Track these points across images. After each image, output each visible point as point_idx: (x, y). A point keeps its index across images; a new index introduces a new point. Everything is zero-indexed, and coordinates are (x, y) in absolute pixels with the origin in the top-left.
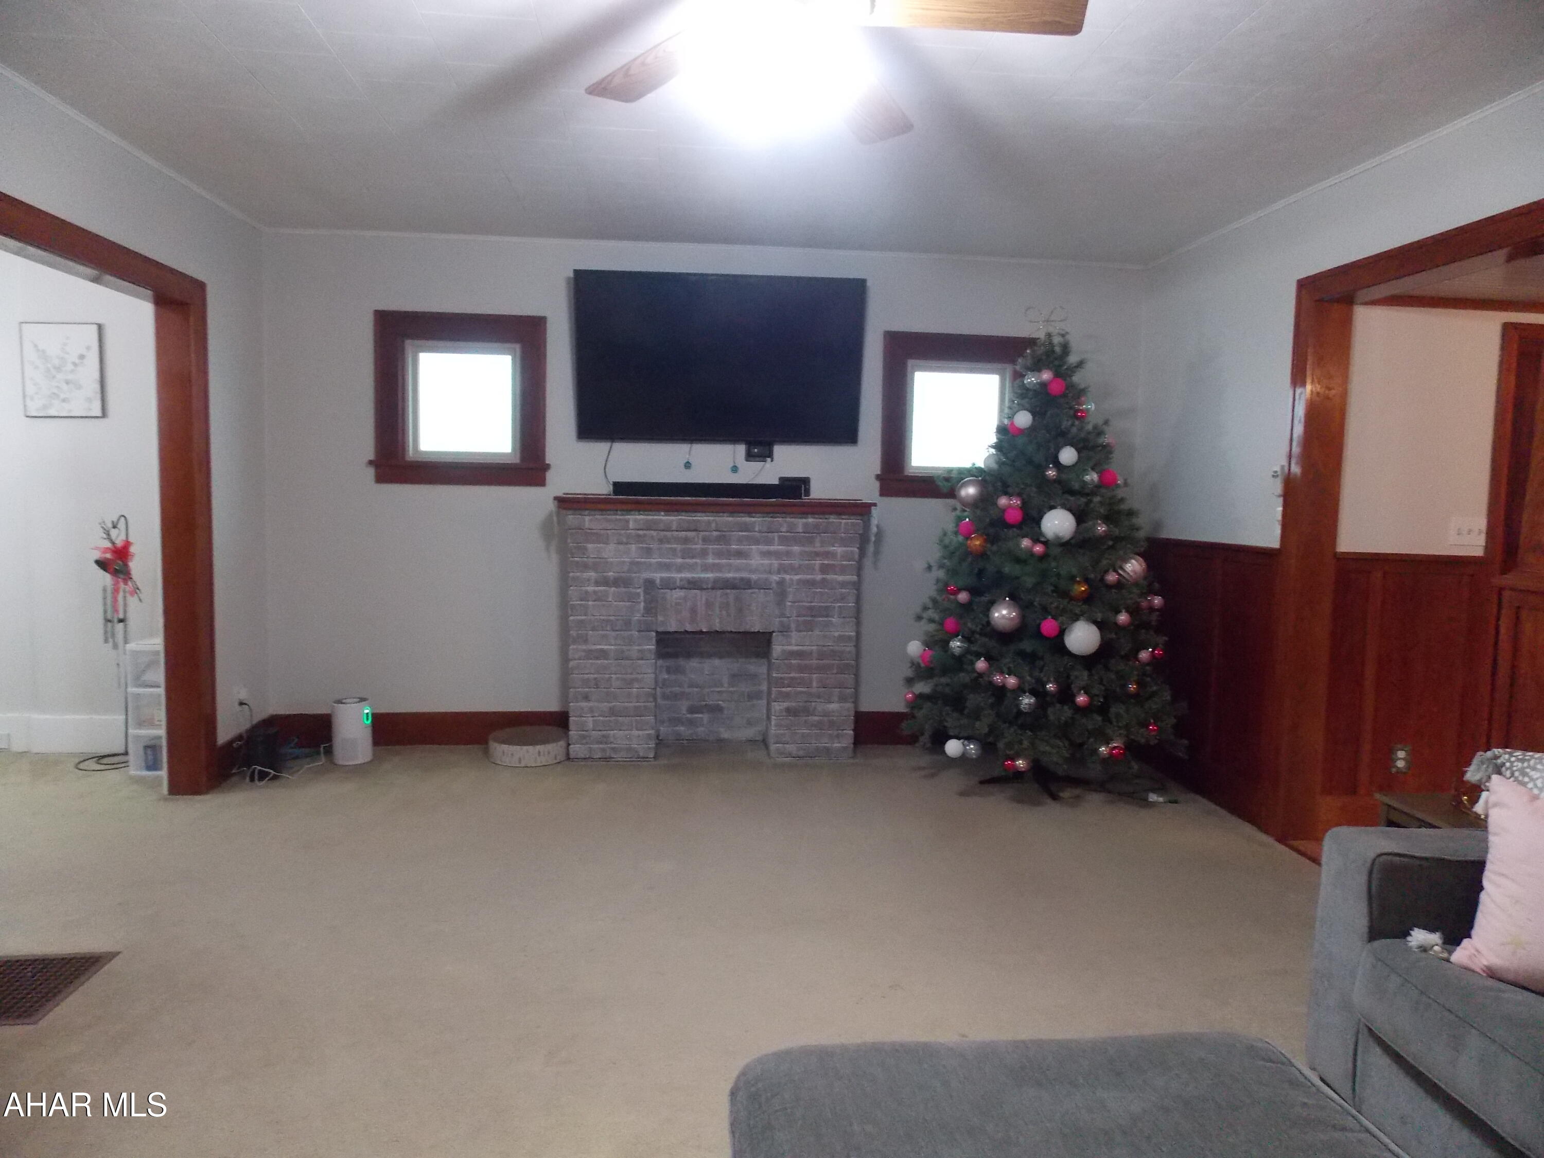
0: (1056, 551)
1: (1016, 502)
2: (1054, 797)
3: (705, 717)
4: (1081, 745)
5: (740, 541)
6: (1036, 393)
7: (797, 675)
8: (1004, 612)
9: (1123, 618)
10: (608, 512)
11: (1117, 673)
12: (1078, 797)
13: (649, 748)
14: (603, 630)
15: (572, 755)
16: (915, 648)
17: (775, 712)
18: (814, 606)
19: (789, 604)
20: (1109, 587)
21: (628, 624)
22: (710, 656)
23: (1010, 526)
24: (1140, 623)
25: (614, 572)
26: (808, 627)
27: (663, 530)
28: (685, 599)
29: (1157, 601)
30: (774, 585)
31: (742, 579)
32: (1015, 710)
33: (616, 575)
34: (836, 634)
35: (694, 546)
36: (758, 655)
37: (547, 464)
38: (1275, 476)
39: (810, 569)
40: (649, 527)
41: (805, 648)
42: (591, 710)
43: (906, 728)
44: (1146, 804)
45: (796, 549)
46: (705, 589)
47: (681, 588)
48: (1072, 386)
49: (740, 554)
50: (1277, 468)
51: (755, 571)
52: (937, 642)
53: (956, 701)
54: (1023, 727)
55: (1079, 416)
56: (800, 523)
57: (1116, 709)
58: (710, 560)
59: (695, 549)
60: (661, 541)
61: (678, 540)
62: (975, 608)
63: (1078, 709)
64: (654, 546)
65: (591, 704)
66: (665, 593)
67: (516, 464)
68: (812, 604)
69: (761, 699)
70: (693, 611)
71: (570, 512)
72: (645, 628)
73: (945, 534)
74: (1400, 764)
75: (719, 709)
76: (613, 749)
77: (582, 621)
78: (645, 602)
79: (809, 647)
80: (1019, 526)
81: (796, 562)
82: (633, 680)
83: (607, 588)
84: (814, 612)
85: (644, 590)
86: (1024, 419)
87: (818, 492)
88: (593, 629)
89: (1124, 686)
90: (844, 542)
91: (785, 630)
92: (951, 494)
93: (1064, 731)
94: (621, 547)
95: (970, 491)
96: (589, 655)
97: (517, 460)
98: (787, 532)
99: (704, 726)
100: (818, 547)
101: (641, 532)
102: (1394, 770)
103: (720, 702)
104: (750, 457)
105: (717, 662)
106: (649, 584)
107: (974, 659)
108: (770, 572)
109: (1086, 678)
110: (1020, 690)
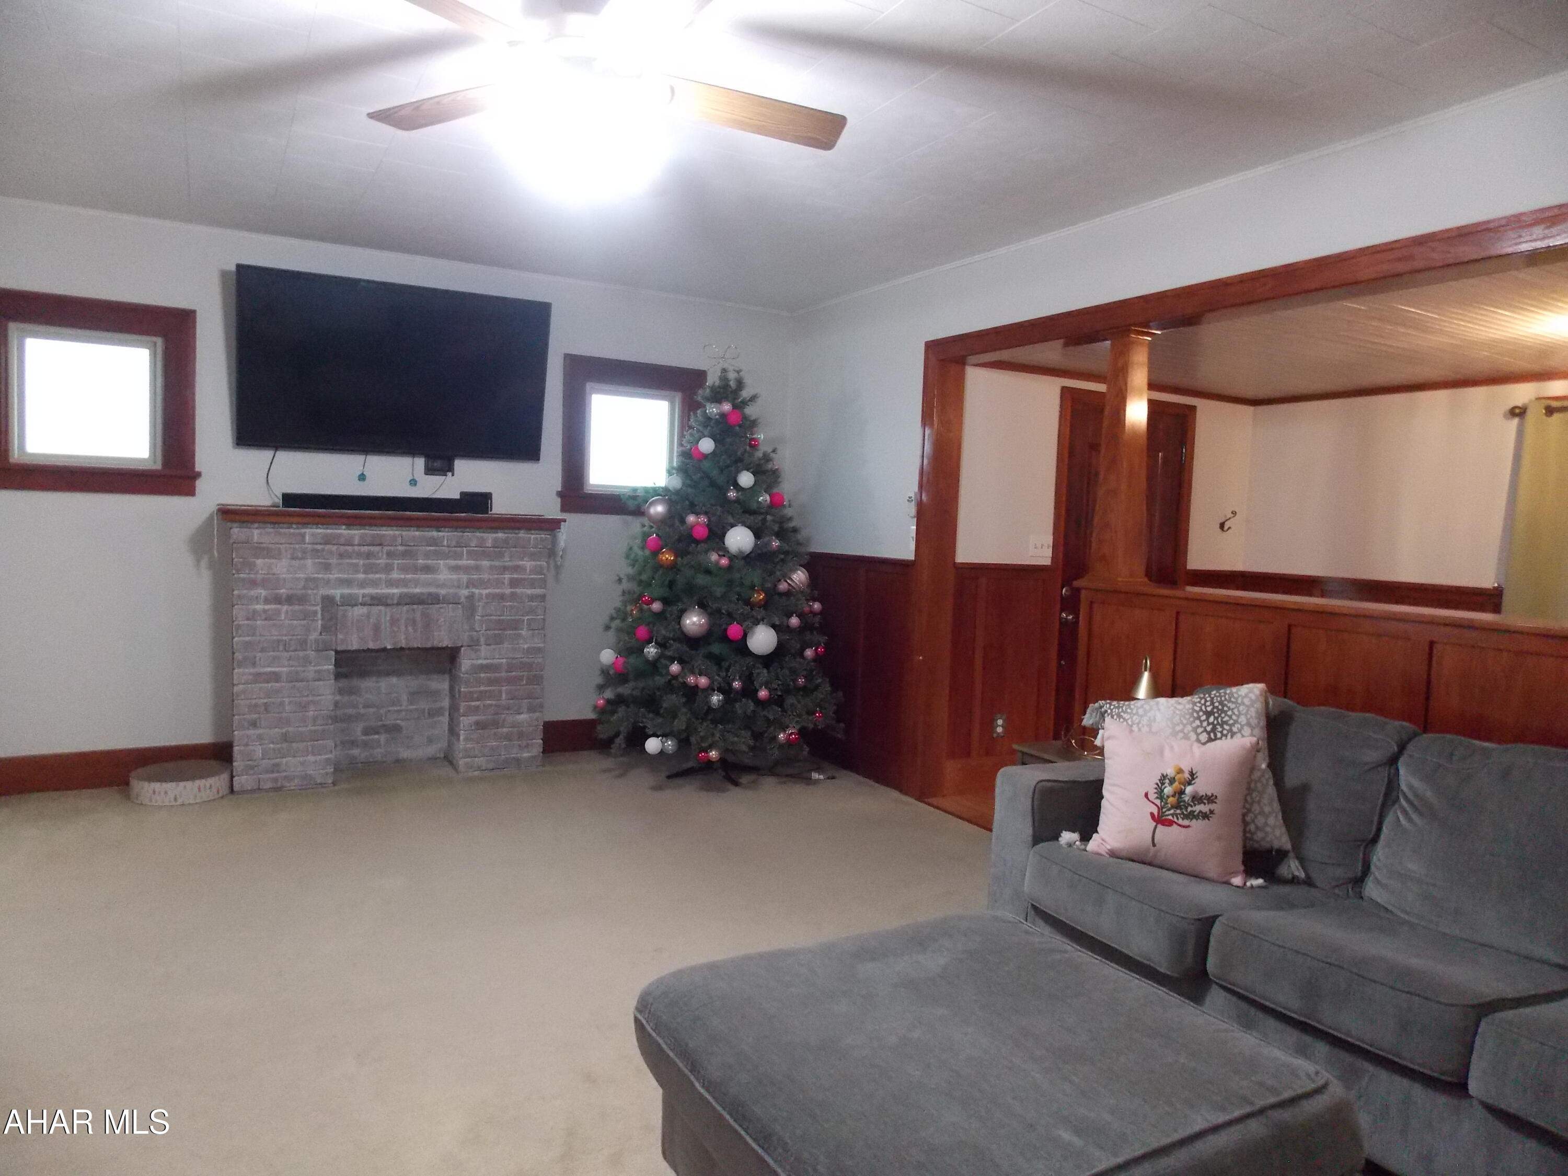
0: (739, 563)
1: (703, 519)
2: (736, 784)
3: (382, 738)
4: (762, 734)
5: (427, 556)
6: (717, 422)
7: (487, 688)
8: (695, 619)
9: (794, 621)
10: (281, 525)
11: (790, 669)
12: (754, 782)
13: (327, 774)
14: (274, 651)
15: (237, 787)
16: (607, 656)
17: (464, 726)
18: (503, 620)
19: (479, 618)
20: (781, 594)
21: (303, 644)
22: (388, 674)
23: (697, 542)
24: (806, 627)
25: (287, 589)
26: (498, 640)
27: (343, 545)
28: (368, 616)
29: (817, 606)
30: (463, 600)
31: (430, 594)
32: (706, 708)
33: (290, 592)
34: (526, 646)
35: (378, 561)
36: (441, 672)
37: (198, 472)
38: (910, 500)
39: (499, 583)
40: (327, 541)
41: (495, 661)
42: (260, 737)
43: (603, 732)
44: (809, 781)
45: (486, 563)
46: (390, 605)
47: (363, 604)
48: (745, 418)
49: (428, 569)
50: (913, 495)
51: (442, 586)
52: (631, 650)
53: (650, 703)
54: (715, 722)
55: (754, 445)
56: (490, 538)
57: (790, 700)
58: (395, 575)
59: (379, 564)
60: (341, 556)
61: (359, 555)
62: (668, 616)
63: (759, 703)
64: (333, 561)
65: (261, 731)
66: (346, 611)
67: (157, 471)
68: (502, 618)
69: (443, 715)
70: (377, 628)
71: (235, 525)
72: (322, 648)
73: (631, 549)
74: (999, 730)
75: (396, 729)
76: (285, 777)
77: (247, 643)
78: (322, 619)
79: (499, 660)
80: (706, 541)
81: (486, 576)
82: (309, 703)
83: (279, 606)
84: (502, 625)
85: (322, 607)
86: (707, 445)
87: (499, 507)
88: (263, 650)
89: (795, 681)
90: (533, 557)
91: (474, 644)
92: (639, 512)
93: (748, 722)
94: (296, 563)
95: (659, 509)
96: (258, 678)
97: (158, 466)
98: (476, 547)
99: (382, 747)
100: (507, 561)
101: (319, 547)
102: (995, 735)
103: (398, 721)
104: (429, 471)
105: (394, 680)
106: (328, 601)
107: (668, 663)
108: (459, 587)
109: (766, 675)
110: (710, 689)
